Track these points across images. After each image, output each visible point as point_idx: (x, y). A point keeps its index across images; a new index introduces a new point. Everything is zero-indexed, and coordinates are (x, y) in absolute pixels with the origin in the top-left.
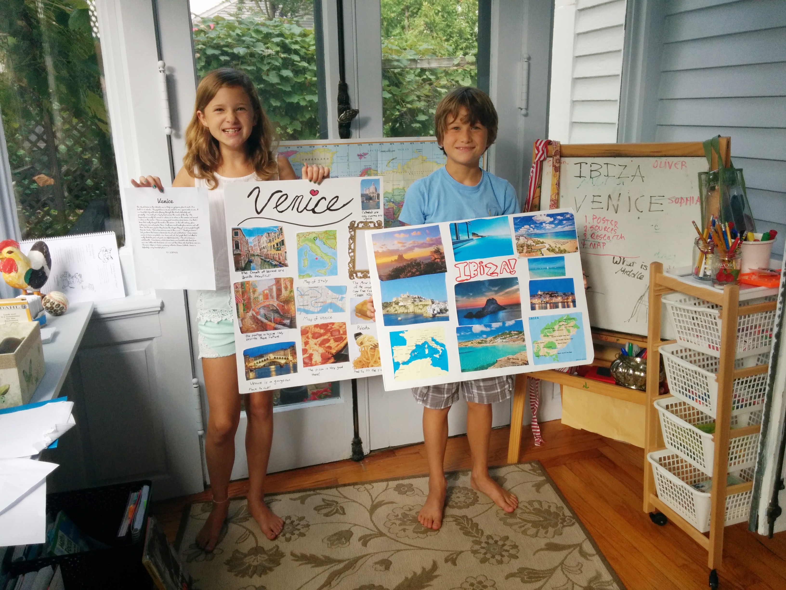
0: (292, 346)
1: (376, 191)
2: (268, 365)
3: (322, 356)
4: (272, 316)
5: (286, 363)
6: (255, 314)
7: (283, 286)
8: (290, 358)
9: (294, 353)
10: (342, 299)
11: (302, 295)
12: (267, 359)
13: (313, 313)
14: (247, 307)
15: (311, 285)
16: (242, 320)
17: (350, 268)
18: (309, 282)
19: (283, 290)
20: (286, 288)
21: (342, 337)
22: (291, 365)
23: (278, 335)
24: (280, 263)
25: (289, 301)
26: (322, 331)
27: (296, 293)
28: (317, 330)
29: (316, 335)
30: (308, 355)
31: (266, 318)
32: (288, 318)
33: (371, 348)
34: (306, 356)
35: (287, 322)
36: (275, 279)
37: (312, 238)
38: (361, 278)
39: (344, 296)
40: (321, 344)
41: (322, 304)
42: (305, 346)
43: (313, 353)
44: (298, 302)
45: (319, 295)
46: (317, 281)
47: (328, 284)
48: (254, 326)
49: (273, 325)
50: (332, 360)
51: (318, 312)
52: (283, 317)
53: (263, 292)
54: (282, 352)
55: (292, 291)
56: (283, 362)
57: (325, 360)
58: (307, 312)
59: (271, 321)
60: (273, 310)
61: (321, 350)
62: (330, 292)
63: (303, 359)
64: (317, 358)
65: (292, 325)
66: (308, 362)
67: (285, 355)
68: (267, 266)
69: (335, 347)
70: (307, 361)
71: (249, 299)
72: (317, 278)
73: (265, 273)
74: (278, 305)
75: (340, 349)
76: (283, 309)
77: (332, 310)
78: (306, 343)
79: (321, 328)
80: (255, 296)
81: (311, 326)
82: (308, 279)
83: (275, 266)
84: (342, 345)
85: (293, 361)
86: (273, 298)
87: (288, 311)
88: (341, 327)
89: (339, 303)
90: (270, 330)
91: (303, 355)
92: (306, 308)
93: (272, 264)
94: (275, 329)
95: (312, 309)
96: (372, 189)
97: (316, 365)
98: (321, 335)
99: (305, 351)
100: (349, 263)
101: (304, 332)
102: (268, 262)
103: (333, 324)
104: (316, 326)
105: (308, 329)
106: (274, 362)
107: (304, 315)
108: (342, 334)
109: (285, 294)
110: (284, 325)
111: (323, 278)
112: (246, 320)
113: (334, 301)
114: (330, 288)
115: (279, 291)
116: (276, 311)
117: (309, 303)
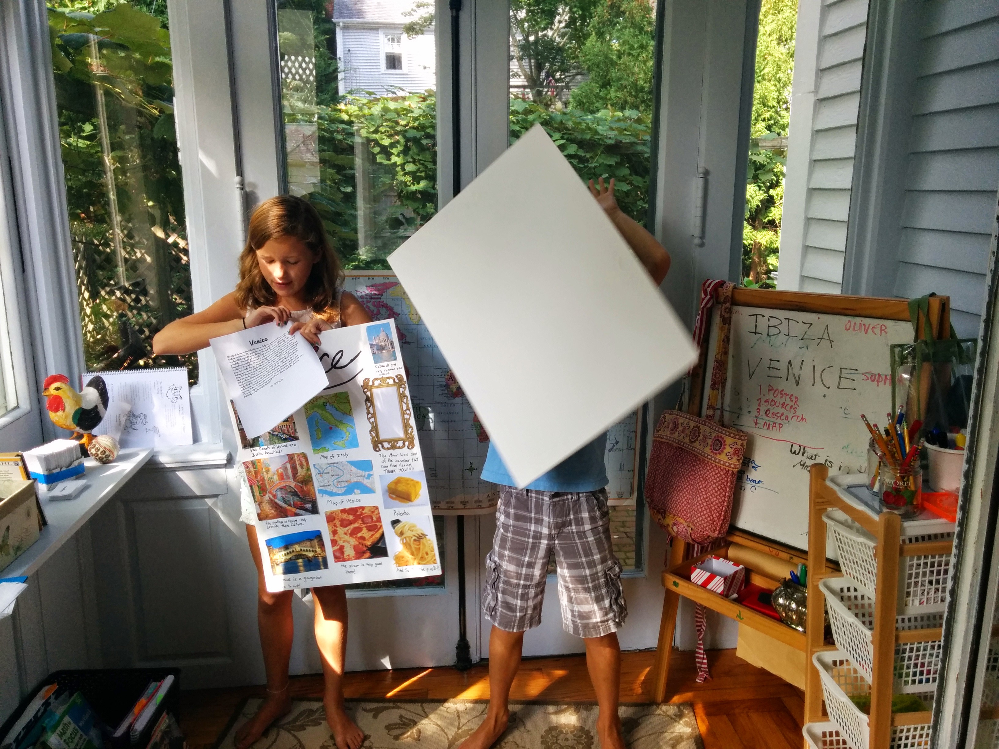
0: (317, 536)
1: (388, 338)
2: (294, 558)
3: (355, 548)
4: (291, 499)
5: (314, 557)
6: (271, 497)
7: (297, 463)
8: (318, 550)
9: (322, 545)
10: (369, 477)
11: (321, 474)
12: (293, 551)
13: (338, 495)
14: (263, 490)
15: (330, 461)
16: (259, 505)
17: (373, 438)
18: (326, 458)
19: (299, 468)
20: (302, 465)
21: (377, 526)
22: (321, 559)
23: (301, 522)
24: (290, 436)
25: (307, 480)
26: (351, 517)
27: (313, 472)
28: (345, 516)
29: (344, 523)
30: (338, 547)
31: (285, 502)
32: (309, 502)
33: (415, 540)
34: (336, 548)
35: (309, 506)
36: (288, 455)
37: (321, 404)
38: (388, 449)
39: (371, 473)
40: (353, 533)
41: (346, 484)
42: (334, 536)
43: (344, 544)
44: (317, 483)
45: (341, 473)
46: (336, 456)
47: (349, 459)
48: (273, 511)
49: (293, 510)
50: (368, 554)
51: (343, 494)
52: (304, 500)
53: (277, 470)
54: (308, 543)
55: (308, 469)
56: (311, 555)
57: (359, 555)
58: (331, 494)
59: (290, 505)
60: (290, 492)
61: (353, 541)
62: (353, 468)
63: (334, 552)
64: (349, 551)
65: (314, 510)
66: (340, 557)
67: (312, 546)
68: (276, 441)
69: (370, 538)
70: (338, 554)
71: (263, 480)
72: (336, 452)
73: (276, 449)
74: (295, 486)
75: (376, 540)
76: (302, 491)
77: (359, 491)
78: (335, 533)
79: (349, 514)
80: (270, 476)
81: (337, 511)
82: (325, 454)
83: (285, 440)
84: (378, 535)
85: (322, 554)
86: (289, 478)
87: (308, 493)
88: (373, 512)
89: (366, 482)
90: (292, 516)
91: (333, 546)
92: (328, 489)
93: (281, 438)
94: (297, 515)
95: (335, 490)
96: (382, 336)
97: (349, 560)
98: (351, 523)
99: (334, 542)
100: (370, 431)
101: (330, 518)
102: (277, 435)
103: (363, 508)
104: (343, 511)
105: (334, 515)
106: (301, 555)
107: (327, 498)
108: (375, 522)
109: (301, 472)
110: (306, 510)
111: (343, 452)
112: (263, 505)
113: (360, 479)
114: (353, 463)
115: (294, 469)
116: (295, 494)
117: (331, 483)
